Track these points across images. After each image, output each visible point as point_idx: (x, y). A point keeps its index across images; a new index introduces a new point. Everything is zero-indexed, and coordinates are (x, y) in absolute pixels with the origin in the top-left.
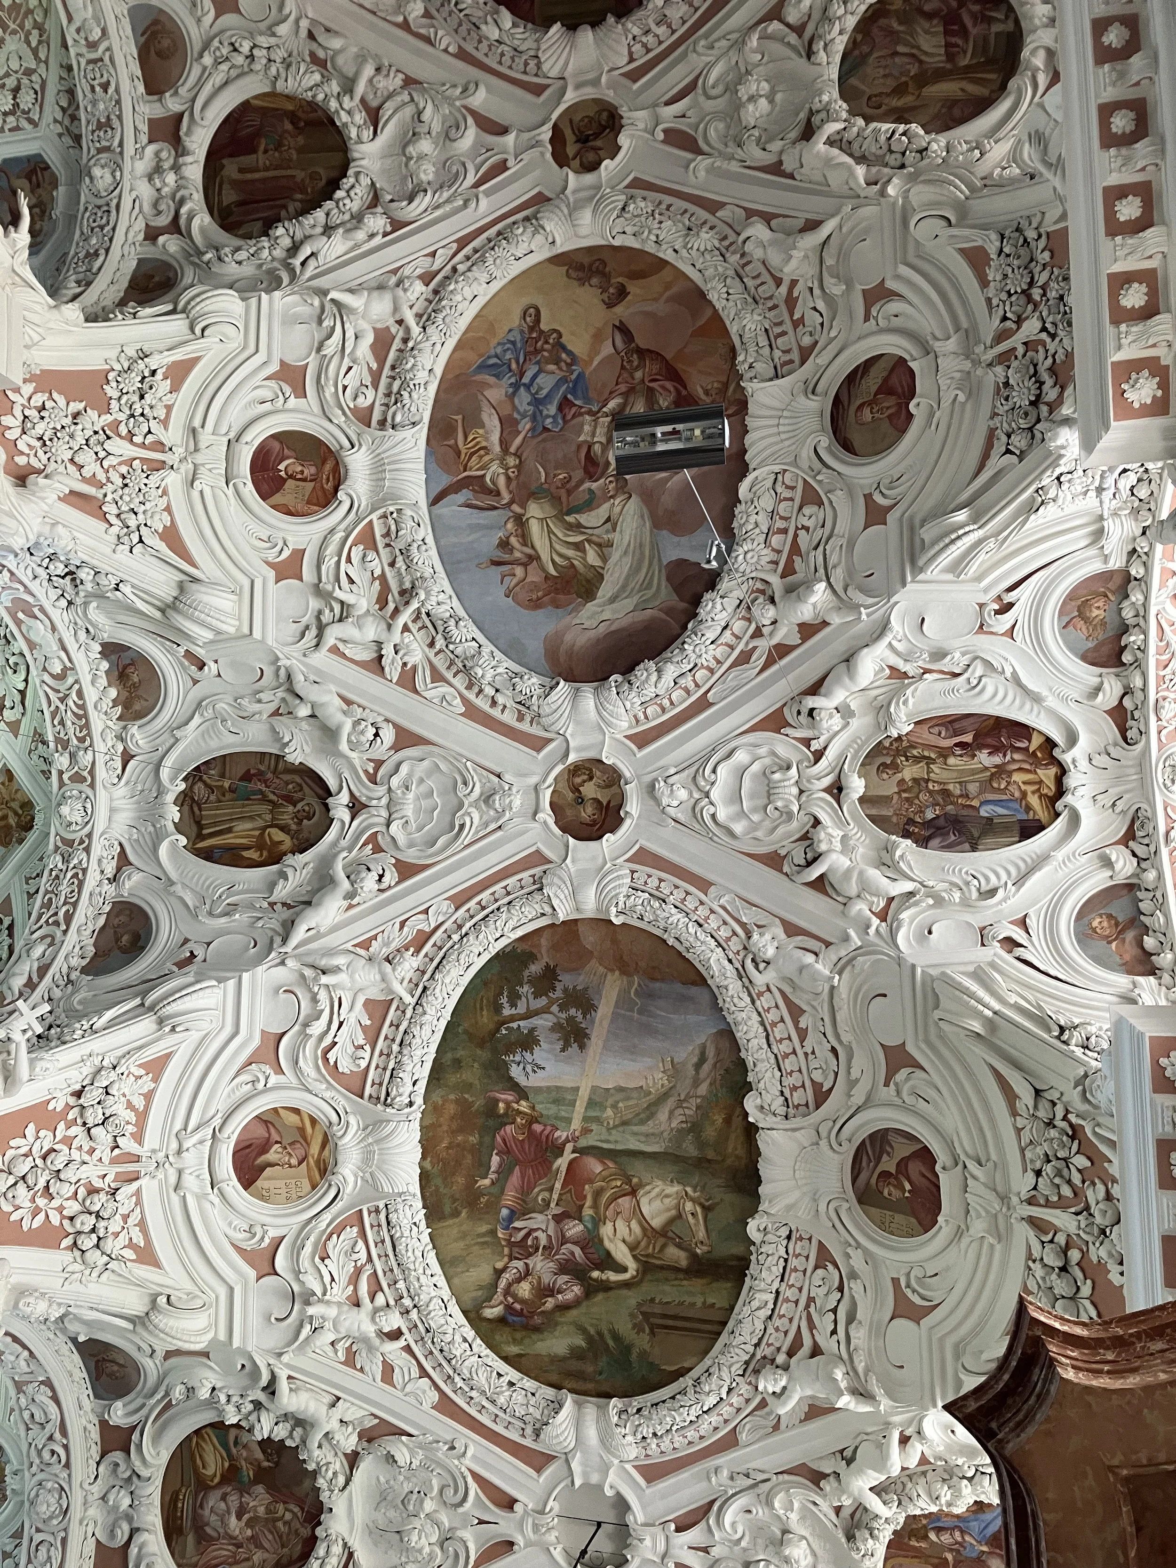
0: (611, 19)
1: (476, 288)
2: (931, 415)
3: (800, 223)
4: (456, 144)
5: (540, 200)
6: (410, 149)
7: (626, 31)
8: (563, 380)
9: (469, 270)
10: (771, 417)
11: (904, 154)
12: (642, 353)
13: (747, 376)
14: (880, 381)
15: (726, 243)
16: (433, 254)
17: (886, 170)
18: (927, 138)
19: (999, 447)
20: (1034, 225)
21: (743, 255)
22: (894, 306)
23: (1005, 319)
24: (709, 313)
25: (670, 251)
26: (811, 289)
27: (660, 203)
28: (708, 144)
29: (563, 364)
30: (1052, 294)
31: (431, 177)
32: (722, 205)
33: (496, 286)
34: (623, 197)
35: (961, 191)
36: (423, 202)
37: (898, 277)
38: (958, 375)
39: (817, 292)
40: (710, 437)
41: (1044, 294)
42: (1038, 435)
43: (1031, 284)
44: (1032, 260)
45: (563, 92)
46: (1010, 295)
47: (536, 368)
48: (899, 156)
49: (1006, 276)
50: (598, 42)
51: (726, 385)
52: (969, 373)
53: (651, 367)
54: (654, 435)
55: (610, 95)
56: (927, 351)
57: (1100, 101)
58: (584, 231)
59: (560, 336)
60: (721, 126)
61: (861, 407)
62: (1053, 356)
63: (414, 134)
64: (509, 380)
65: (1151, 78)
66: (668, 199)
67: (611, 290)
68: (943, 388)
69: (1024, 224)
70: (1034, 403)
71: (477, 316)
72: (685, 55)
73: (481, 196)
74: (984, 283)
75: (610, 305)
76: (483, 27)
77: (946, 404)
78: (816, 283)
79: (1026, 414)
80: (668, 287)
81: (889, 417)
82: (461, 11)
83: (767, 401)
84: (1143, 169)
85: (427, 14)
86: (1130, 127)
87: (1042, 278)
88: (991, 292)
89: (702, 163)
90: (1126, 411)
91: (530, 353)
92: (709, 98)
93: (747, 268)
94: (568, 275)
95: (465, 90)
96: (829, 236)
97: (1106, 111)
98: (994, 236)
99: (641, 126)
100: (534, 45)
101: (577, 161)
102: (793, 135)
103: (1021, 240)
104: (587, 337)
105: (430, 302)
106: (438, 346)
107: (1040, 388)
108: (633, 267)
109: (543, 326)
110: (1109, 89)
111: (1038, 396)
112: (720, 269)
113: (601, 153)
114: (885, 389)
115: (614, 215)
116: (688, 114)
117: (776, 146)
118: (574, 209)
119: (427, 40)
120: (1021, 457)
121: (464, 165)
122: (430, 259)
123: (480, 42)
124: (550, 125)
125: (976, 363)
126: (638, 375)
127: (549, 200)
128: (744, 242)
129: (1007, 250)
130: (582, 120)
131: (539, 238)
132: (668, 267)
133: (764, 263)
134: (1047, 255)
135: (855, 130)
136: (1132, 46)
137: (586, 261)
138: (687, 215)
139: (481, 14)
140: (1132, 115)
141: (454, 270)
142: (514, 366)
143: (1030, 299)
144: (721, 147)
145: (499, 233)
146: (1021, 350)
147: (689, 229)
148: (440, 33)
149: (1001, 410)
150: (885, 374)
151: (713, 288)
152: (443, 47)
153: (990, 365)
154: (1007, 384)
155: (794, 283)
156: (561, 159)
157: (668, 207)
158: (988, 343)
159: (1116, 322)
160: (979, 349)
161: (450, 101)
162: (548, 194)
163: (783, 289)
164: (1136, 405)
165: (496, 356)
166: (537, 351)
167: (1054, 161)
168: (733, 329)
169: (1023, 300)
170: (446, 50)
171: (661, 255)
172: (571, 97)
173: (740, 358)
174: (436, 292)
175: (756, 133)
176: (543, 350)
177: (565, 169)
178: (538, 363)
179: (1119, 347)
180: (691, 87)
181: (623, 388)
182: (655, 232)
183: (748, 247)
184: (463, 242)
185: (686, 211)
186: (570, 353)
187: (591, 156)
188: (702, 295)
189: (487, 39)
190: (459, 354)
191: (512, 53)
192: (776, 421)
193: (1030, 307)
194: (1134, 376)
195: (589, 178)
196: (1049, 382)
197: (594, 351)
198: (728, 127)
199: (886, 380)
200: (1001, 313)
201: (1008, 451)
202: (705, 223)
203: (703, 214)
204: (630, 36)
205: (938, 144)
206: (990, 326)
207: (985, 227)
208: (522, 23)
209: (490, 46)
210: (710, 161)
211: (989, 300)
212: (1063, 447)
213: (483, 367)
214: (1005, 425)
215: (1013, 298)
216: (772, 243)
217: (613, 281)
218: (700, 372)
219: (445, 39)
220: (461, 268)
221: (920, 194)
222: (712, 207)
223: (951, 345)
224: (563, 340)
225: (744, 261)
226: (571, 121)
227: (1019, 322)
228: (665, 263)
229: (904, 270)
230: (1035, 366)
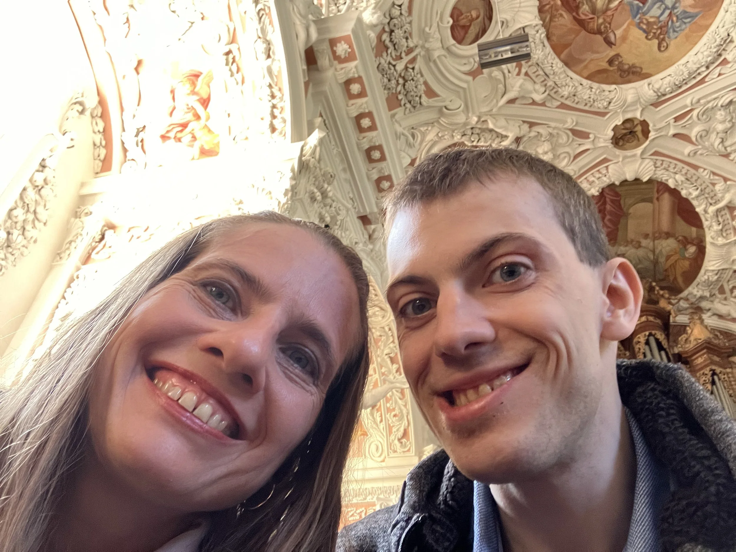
0: (617, 183)
1: (695, 59)
2: (441, 19)
3: (517, 102)
4: (703, 128)
5: (656, 105)
6: (728, 125)
7: (609, 178)
8: (645, 14)
9: (698, 68)
10: (524, 7)
11: (472, 133)
12: (599, 32)
13: (539, 27)
14: (470, 32)
15: (555, 90)
16: (720, 75)
17: (479, 126)
18: (462, 140)
19: (405, 7)
20: (408, 110)
21: (546, 85)
22: (467, 68)
23: (413, 69)
24: (562, 56)
25: (584, 84)
26: (509, 72)
27: (591, 106)
28: (567, 134)
29: (645, 21)
30: (393, 82)
31: (719, 113)
32: (558, 107)
33: (683, 61)
34: (610, 108)
35: (443, 120)
36: (725, 100)
37: (467, 82)
38: (431, 40)
39: (506, 71)
40: (486, 55)
41: (397, 81)
42: (387, 16)
43: (404, 85)
44: (406, 95)
45: (643, 153)
46: (413, 80)
47: (662, 18)
48: (474, 132)
49: (416, 87)
50: (624, 173)
51: (551, 20)
52: (426, 41)
53: (593, 25)
54: (512, 53)
55: (618, 152)
56: (448, 50)
57: (386, 162)
58: (632, 91)
59: (646, 38)
60: (560, 141)
61: (478, 17)
62: (387, 54)
63: (726, 132)
64: (678, 11)
65: (369, 170)
66: (586, 108)
67: (617, 63)
68: (437, 33)
69: (412, 109)
70: (392, 31)
71: (696, 44)
72: (580, 169)
73: (690, 105)
74: (426, 83)
75: (618, 55)
76: (683, 179)
77: (435, 25)
78: (507, 75)
79: (395, 26)
80: (586, 67)
81: (462, 14)
82: (695, 186)
83: (527, 15)
84: (364, 138)
85: (714, 185)
86: (372, 153)
87: (399, 88)
88: (422, 80)
89: (569, 124)
90: (346, 39)
91: (664, 27)
92: (568, 153)
93: (543, 79)
94: (641, 68)
95: (695, 153)
96: (502, 97)
97: (383, 158)
98: (424, 103)
99: (601, 140)
100: (657, 172)
101: (635, 123)
102: (525, 139)
103: (412, 102)
104: (631, 38)
105: (724, 50)
106: (721, 26)
107: (391, 39)
108: (605, 75)
109: (656, 42)
110: (383, 166)
111: (391, 35)
112: (557, 78)
113: (622, 127)
114: (466, 28)
115: (614, 101)
116: (577, 146)
117: (533, 134)
118: (637, 101)
119: (714, 174)
120: (394, 4)
121: (699, 119)
122: (722, 72)
123: (686, 173)
124: (650, 139)
125: (423, 47)
126: (601, 21)
127: (652, 105)
128: (545, 91)
129: (417, 99)
130: (633, 141)
131: (657, 86)
132: (585, 76)
133: (535, 82)
134: (400, 97)
135: (496, 142)
136: (378, 181)
137: (631, 76)
138: (576, 101)
139: (685, 185)
140: (373, 157)
141: (707, 68)
142: (675, 19)
143: (404, 78)
144: (560, 133)
145: (680, 87)
146: (403, 55)
147: (574, 95)
148: (707, 177)
149: (407, 26)
150: (467, 35)
151: (560, 68)
152: (706, 172)
153: (416, 46)
154: (407, 38)
155: (518, 74)
156: (644, 124)
157: (586, 104)
158: (419, 57)
159: (360, 77)
160: (423, 53)
161: (704, 148)
162: (652, 107)
163: (523, 71)
164: (343, 42)
165: (685, 23)
166: (661, 28)
167: (402, 137)
168: (548, 49)
169: (406, 77)
170: (705, 169)
171: (589, 82)
172: (639, 151)
173: (543, 35)
174: (720, 55)
175: (543, 139)
176: (657, 29)
177: (642, 119)
178: (660, 22)
179: (356, 67)
180: (576, 157)
181: (609, 13)
182: (593, 93)
183: (543, 89)
184: (702, 81)
185: (577, 103)
186: (641, 29)
187: (628, 125)
188: (566, 64)
189: (682, 175)
190: (708, 22)
191: (669, 169)
192: (522, 5)
193: (403, 75)
194: (347, 55)
195: (629, 116)
196: (387, 42)
197: (627, 31)
198: (557, 141)
199: (466, 33)
200: (415, 71)
201: (400, 6)
202: (566, 99)
203: (568, 102)
204: (607, 176)
205: (457, 138)
206: (419, 64)
207: (429, 107)
208: (663, 181)
209: (681, 171)
210: (566, 126)
211: (422, 76)
212: (374, 13)
213: (693, 16)
214: (404, 19)
215: (411, 78)
216: (531, 92)
217: (616, 68)
218: (566, 26)
219: (705, 175)
220: (703, 69)
221: (461, 119)
222: (563, 106)
223: (436, 54)
224: (645, 35)
225: (546, 82)
226: (639, 140)
227: (406, 68)
228: (588, 78)
229: (464, 85)
230: (395, 49)
